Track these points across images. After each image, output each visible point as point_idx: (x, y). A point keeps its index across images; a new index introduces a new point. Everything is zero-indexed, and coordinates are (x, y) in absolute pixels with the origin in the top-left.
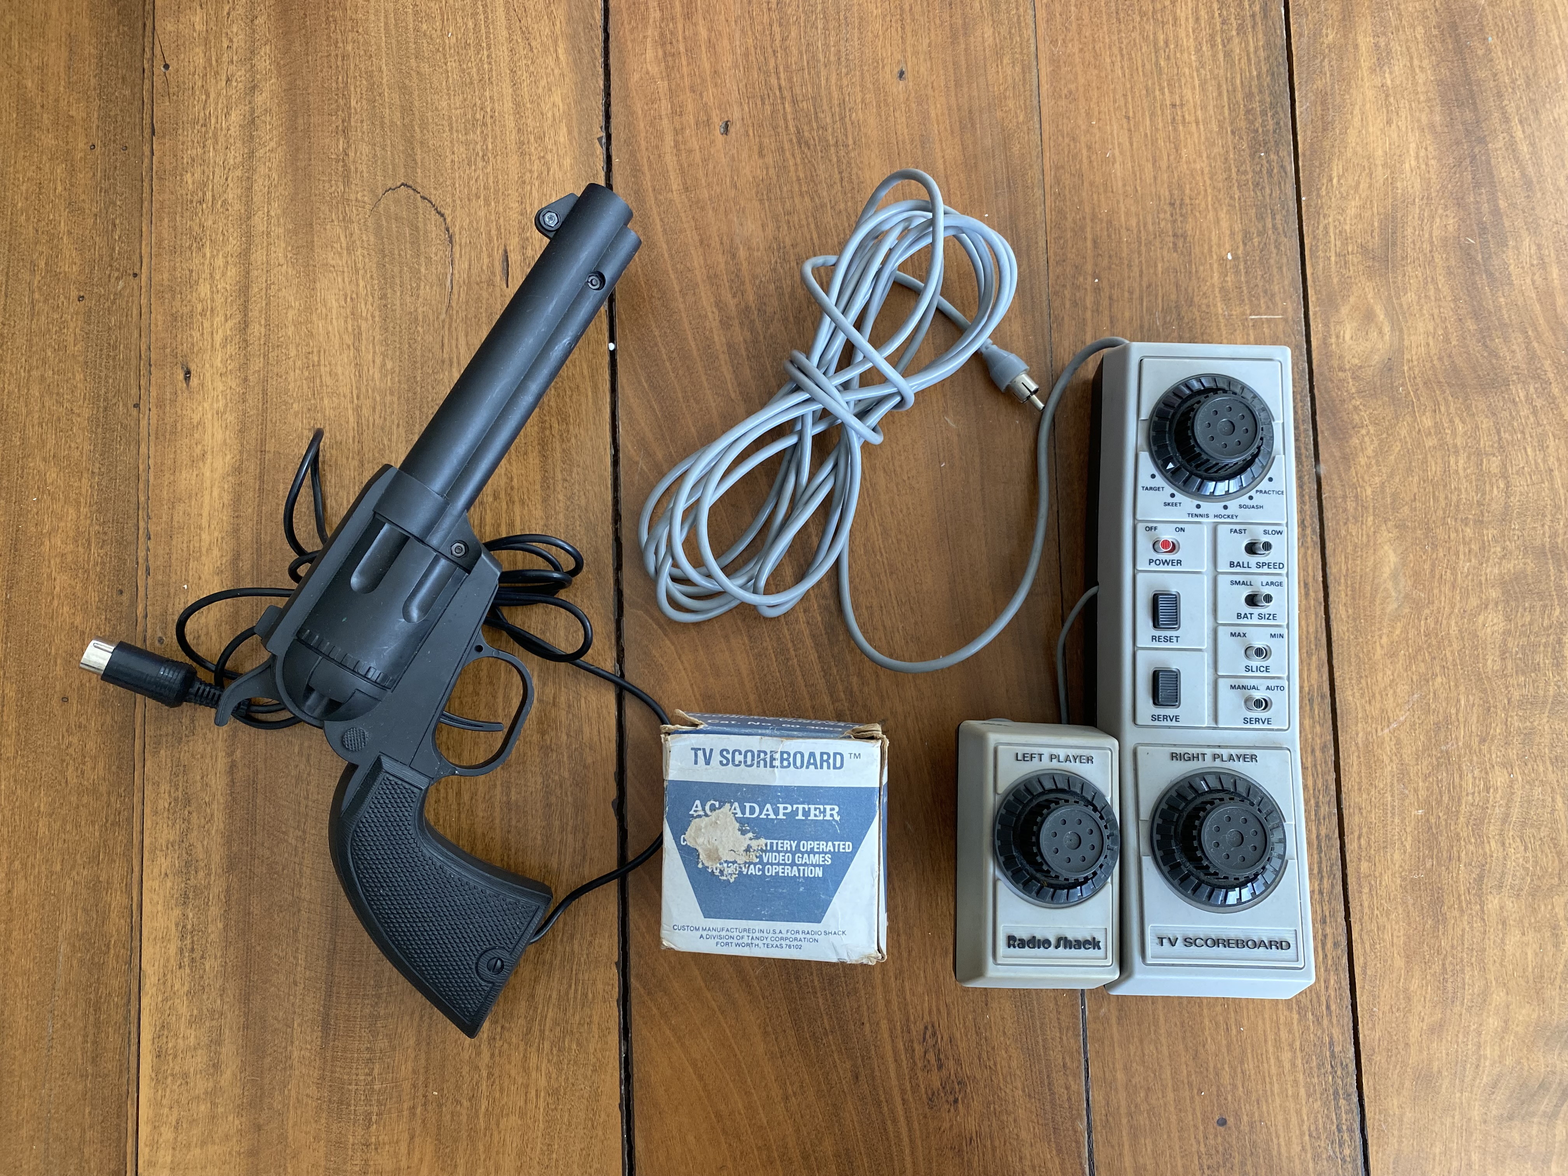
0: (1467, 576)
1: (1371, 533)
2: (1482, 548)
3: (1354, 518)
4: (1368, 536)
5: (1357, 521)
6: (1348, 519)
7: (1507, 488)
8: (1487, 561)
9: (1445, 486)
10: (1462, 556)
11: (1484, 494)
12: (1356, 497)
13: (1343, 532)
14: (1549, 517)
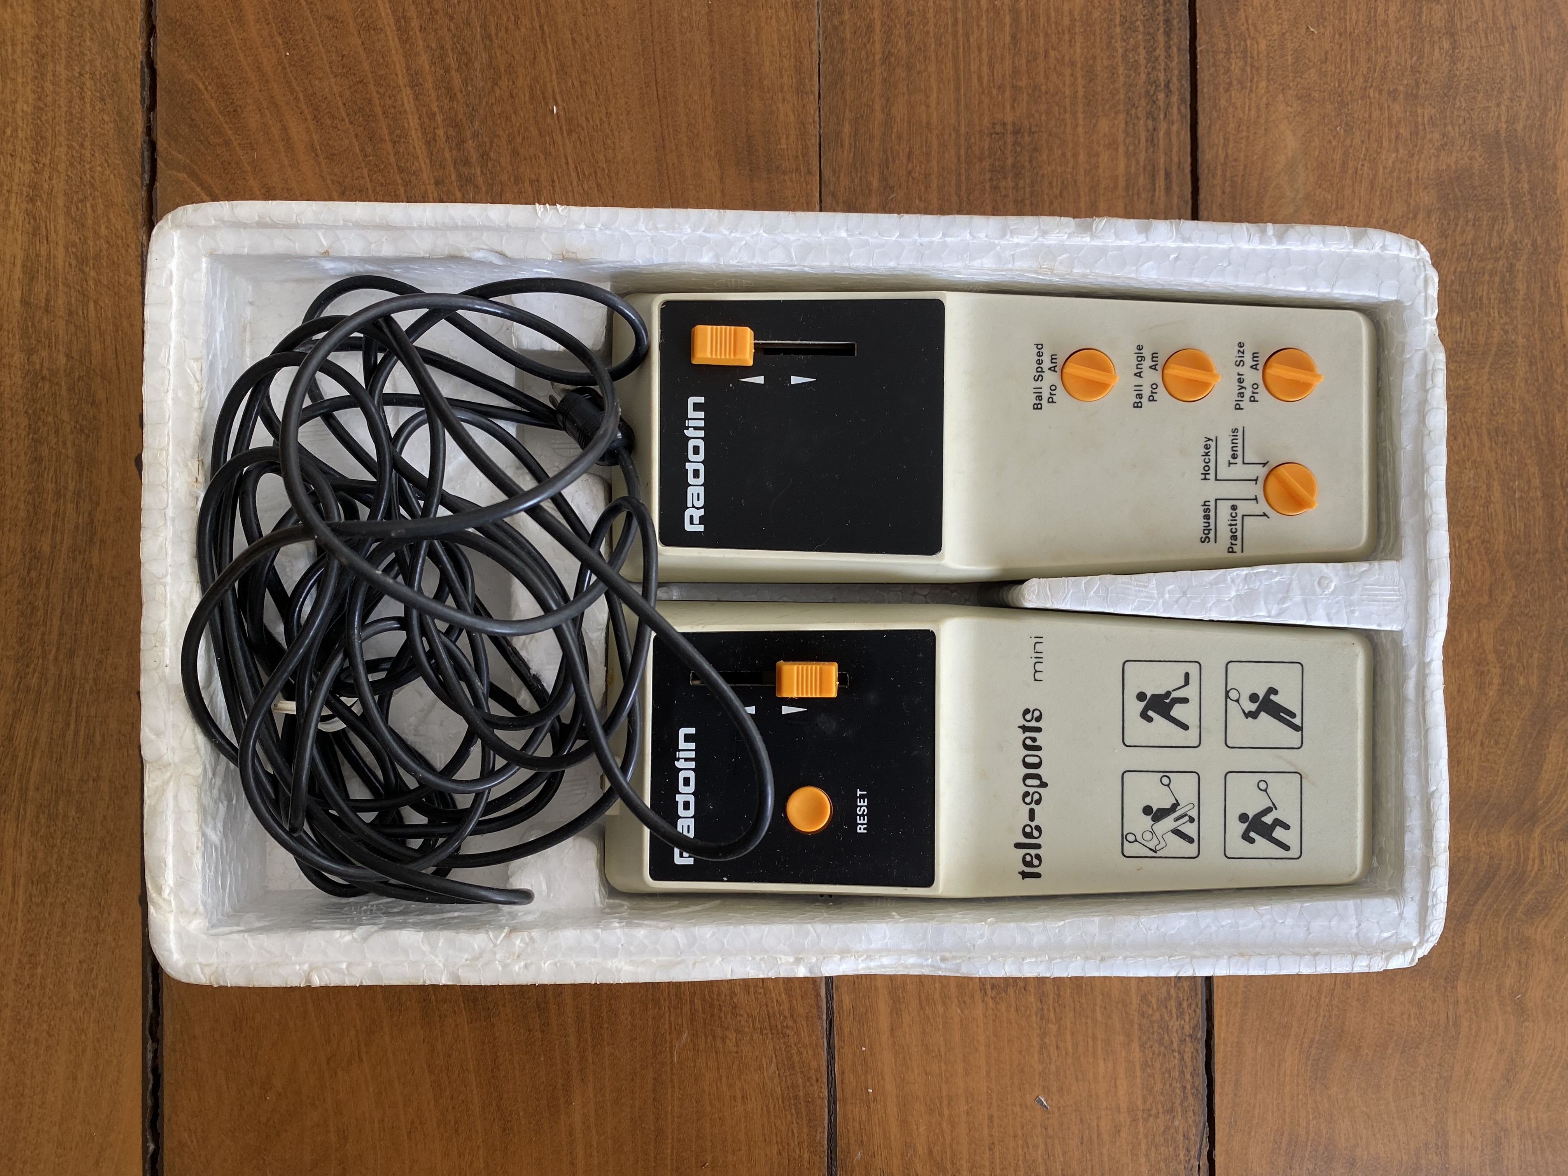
0: (1391, 172)
1: (1262, 106)
2: (1415, 133)
3: (1240, 82)
4: (1258, 109)
5: (1243, 88)
6: (1230, 84)
7: (1454, 48)
8: (1420, 152)
9: (1368, 43)
10: (1385, 144)
11: (1421, 57)
12: (1245, 51)
13: (1223, 103)
14: (1507, 95)
